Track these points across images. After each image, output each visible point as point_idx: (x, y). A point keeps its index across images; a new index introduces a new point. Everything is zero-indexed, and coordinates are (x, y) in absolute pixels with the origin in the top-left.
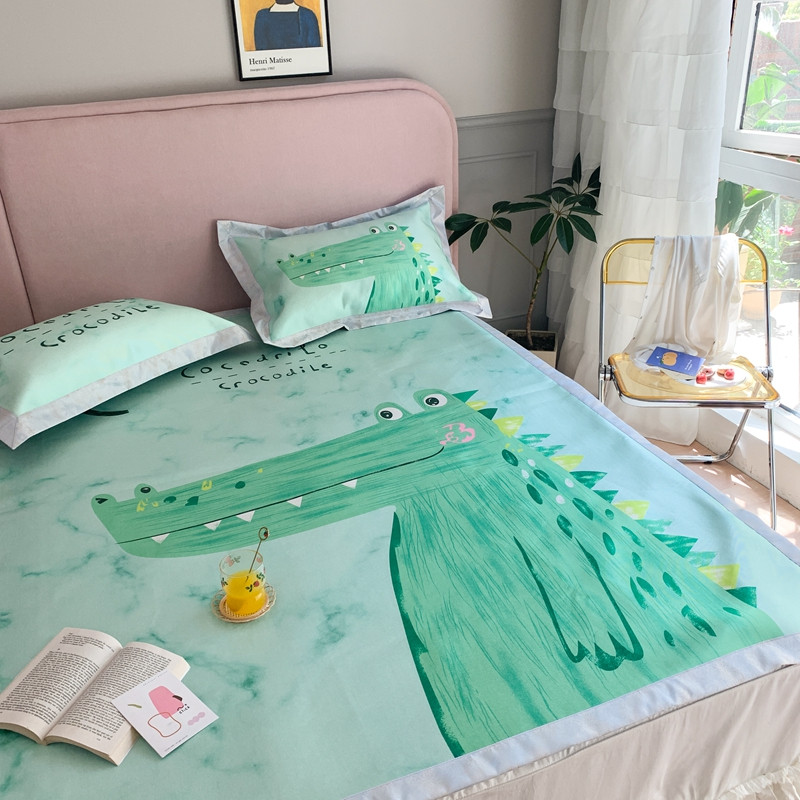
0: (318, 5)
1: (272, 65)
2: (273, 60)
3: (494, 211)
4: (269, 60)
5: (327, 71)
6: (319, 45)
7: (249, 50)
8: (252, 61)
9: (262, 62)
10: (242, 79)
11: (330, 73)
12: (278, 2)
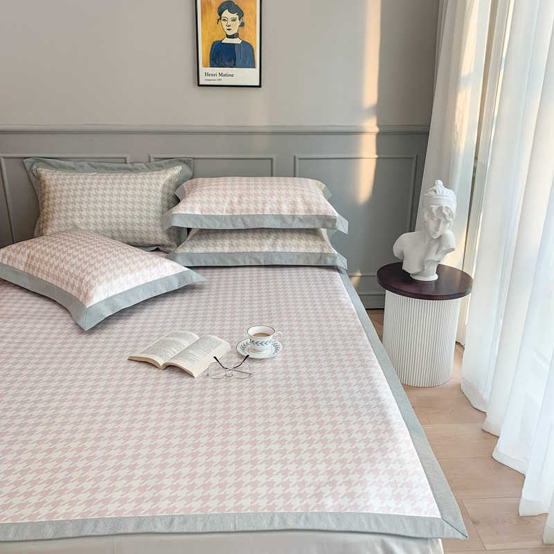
0: (255, 41)
1: (221, 77)
2: (221, 75)
4: (218, 74)
5: (258, 84)
6: (254, 67)
7: (205, 66)
8: (207, 74)
9: (213, 75)
10: (199, 85)
11: (260, 86)
12: (228, 36)
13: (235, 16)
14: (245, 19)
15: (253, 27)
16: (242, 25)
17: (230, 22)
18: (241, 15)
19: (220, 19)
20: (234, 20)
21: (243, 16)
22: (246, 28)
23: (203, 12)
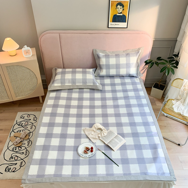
0: (127, 14)
2: (115, 24)
3: (157, 59)
5: (126, 27)
6: (126, 22)
7: (111, 22)
8: (111, 24)
9: (113, 24)
10: (108, 28)
11: (127, 28)
12: (119, 13)
13: (121, 7)
14: (124, 8)
15: (127, 10)
16: (123, 10)
17: (120, 9)
18: (123, 7)
19: (117, 8)
20: (121, 8)
21: (124, 7)
22: (124, 11)
23: (112, 6)
